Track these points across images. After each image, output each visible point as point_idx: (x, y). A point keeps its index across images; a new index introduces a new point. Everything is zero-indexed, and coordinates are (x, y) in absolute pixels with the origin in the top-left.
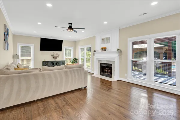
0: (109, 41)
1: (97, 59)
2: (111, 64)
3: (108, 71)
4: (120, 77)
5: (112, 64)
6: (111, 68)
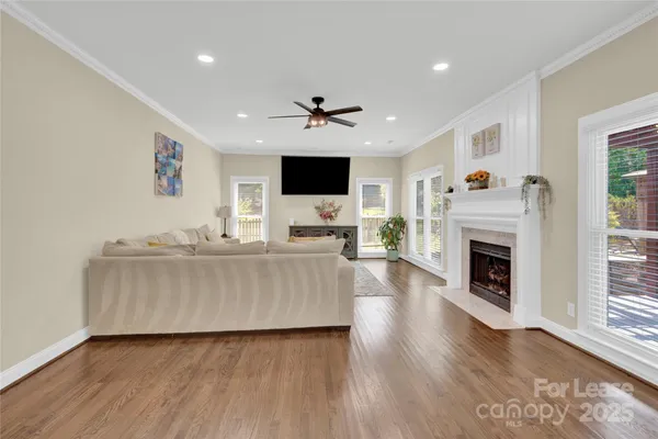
0: (495, 141)
1: (457, 222)
2: (507, 250)
3: (499, 279)
4: (543, 315)
5: (509, 248)
6: (507, 264)
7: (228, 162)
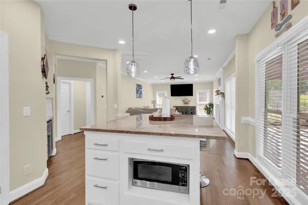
7: (155, 87)
